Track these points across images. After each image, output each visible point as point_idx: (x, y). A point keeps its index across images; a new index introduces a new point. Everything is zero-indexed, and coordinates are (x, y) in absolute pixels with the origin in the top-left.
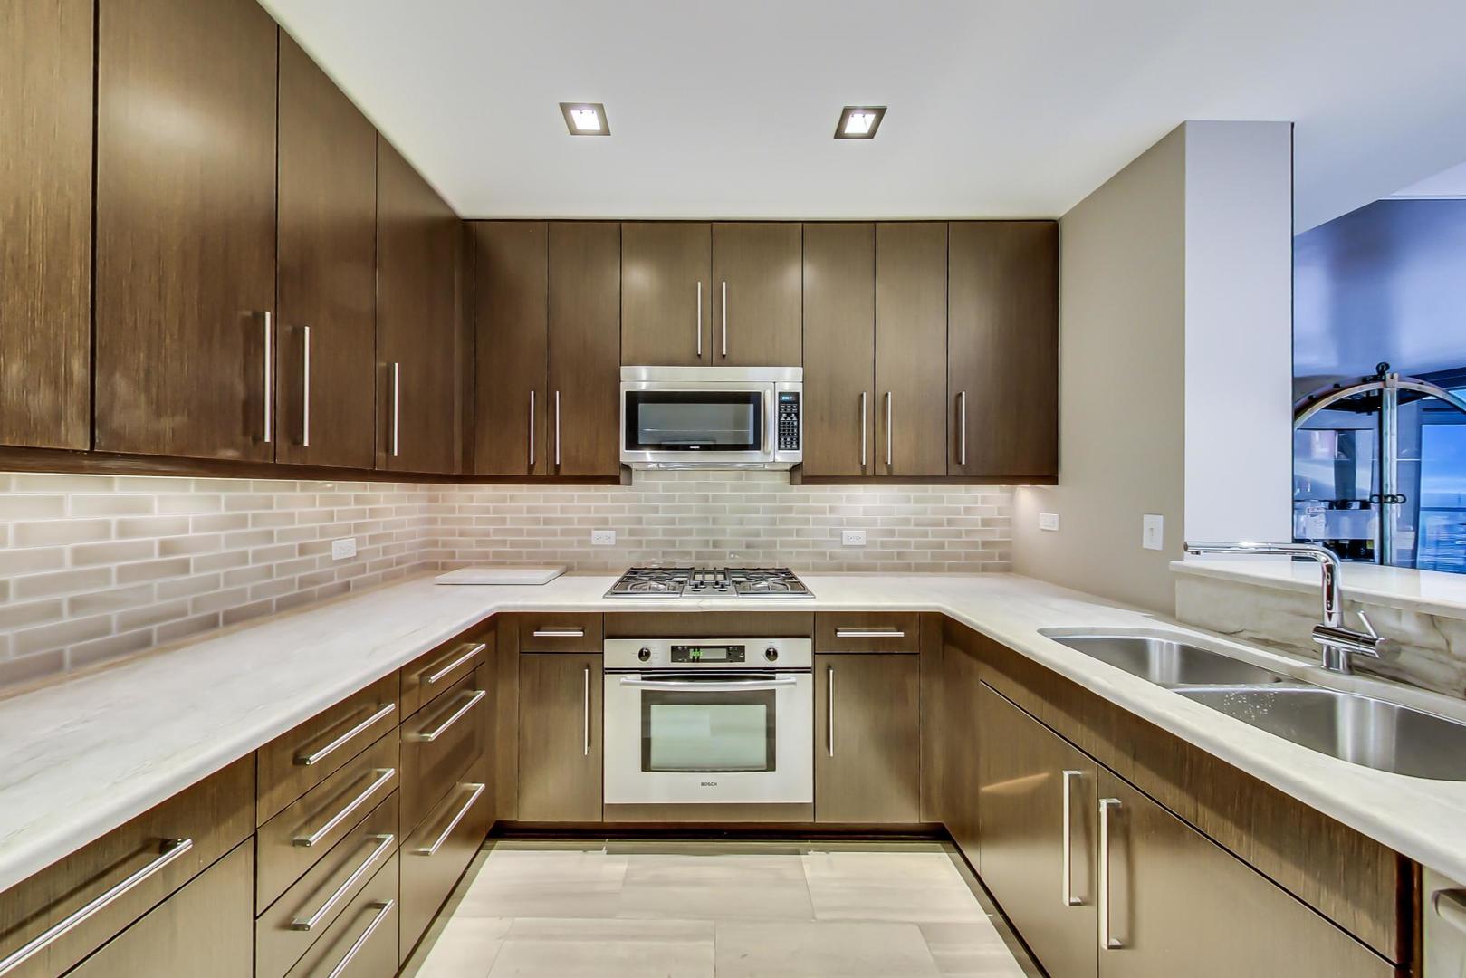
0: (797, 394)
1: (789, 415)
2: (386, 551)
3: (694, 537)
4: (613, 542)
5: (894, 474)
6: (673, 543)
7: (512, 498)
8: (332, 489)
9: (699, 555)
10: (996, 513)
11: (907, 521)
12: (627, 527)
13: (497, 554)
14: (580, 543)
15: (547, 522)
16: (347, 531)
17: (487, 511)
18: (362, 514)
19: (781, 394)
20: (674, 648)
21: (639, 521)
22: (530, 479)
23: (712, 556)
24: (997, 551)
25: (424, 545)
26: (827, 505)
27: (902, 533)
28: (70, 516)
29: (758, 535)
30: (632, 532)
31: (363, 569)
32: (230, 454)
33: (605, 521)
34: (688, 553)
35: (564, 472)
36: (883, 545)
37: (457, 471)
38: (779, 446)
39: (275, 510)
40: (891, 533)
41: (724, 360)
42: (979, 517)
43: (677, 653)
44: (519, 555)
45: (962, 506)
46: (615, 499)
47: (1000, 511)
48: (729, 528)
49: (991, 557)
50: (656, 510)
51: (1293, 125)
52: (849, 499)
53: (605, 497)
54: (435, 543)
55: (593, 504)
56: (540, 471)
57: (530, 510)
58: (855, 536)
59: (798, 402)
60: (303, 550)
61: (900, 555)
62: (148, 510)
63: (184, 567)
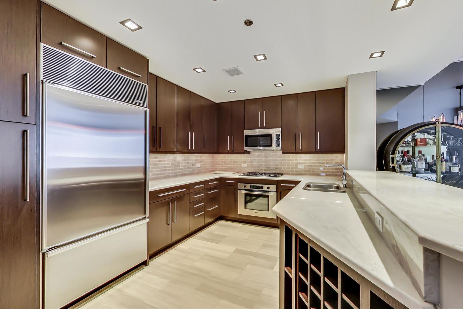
0: (280, 134)
1: (278, 139)
2: (205, 167)
3: (264, 166)
4: (246, 167)
5: (303, 151)
6: (259, 167)
7: (227, 157)
8: (196, 155)
9: (265, 170)
10: (340, 161)
11: (315, 163)
12: (249, 163)
13: (224, 169)
14: (240, 167)
15: (234, 162)
16: (198, 163)
17: (222, 160)
18: (201, 160)
19: (276, 134)
20: (250, 186)
21: (252, 162)
22: (228, 153)
23: (267, 170)
24: (340, 171)
25: (212, 166)
26: (295, 159)
27: (314, 166)
28: (171, 159)
29: (278, 166)
30: (250, 165)
31: (201, 170)
32: (186, 151)
33: (245, 162)
34: (262, 170)
35: (234, 152)
36: (309, 169)
37: (216, 152)
38: (276, 145)
39: (189, 159)
40: (311, 166)
41: (265, 128)
42: (335, 162)
43: (251, 187)
44: (228, 169)
45: (330, 159)
46: (247, 157)
47: (341, 160)
48: (271, 164)
49: (338, 172)
50: (255, 160)
51: (376, 71)
52: (300, 157)
53: (245, 157)
54: (213, 166)
55: (243, 158)
56: (230, 152)
57: (231, 160)
58: (301, 167)
59: (280, 136)
60: (193, 165)
61: (313, 171)
62: (176, 158)
63: (180, 166)
